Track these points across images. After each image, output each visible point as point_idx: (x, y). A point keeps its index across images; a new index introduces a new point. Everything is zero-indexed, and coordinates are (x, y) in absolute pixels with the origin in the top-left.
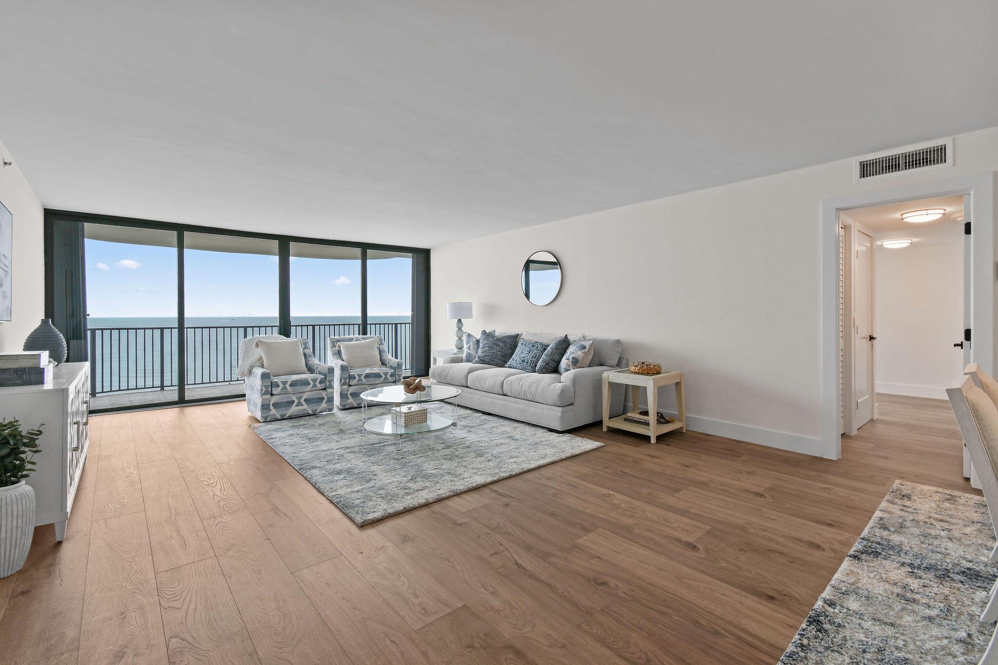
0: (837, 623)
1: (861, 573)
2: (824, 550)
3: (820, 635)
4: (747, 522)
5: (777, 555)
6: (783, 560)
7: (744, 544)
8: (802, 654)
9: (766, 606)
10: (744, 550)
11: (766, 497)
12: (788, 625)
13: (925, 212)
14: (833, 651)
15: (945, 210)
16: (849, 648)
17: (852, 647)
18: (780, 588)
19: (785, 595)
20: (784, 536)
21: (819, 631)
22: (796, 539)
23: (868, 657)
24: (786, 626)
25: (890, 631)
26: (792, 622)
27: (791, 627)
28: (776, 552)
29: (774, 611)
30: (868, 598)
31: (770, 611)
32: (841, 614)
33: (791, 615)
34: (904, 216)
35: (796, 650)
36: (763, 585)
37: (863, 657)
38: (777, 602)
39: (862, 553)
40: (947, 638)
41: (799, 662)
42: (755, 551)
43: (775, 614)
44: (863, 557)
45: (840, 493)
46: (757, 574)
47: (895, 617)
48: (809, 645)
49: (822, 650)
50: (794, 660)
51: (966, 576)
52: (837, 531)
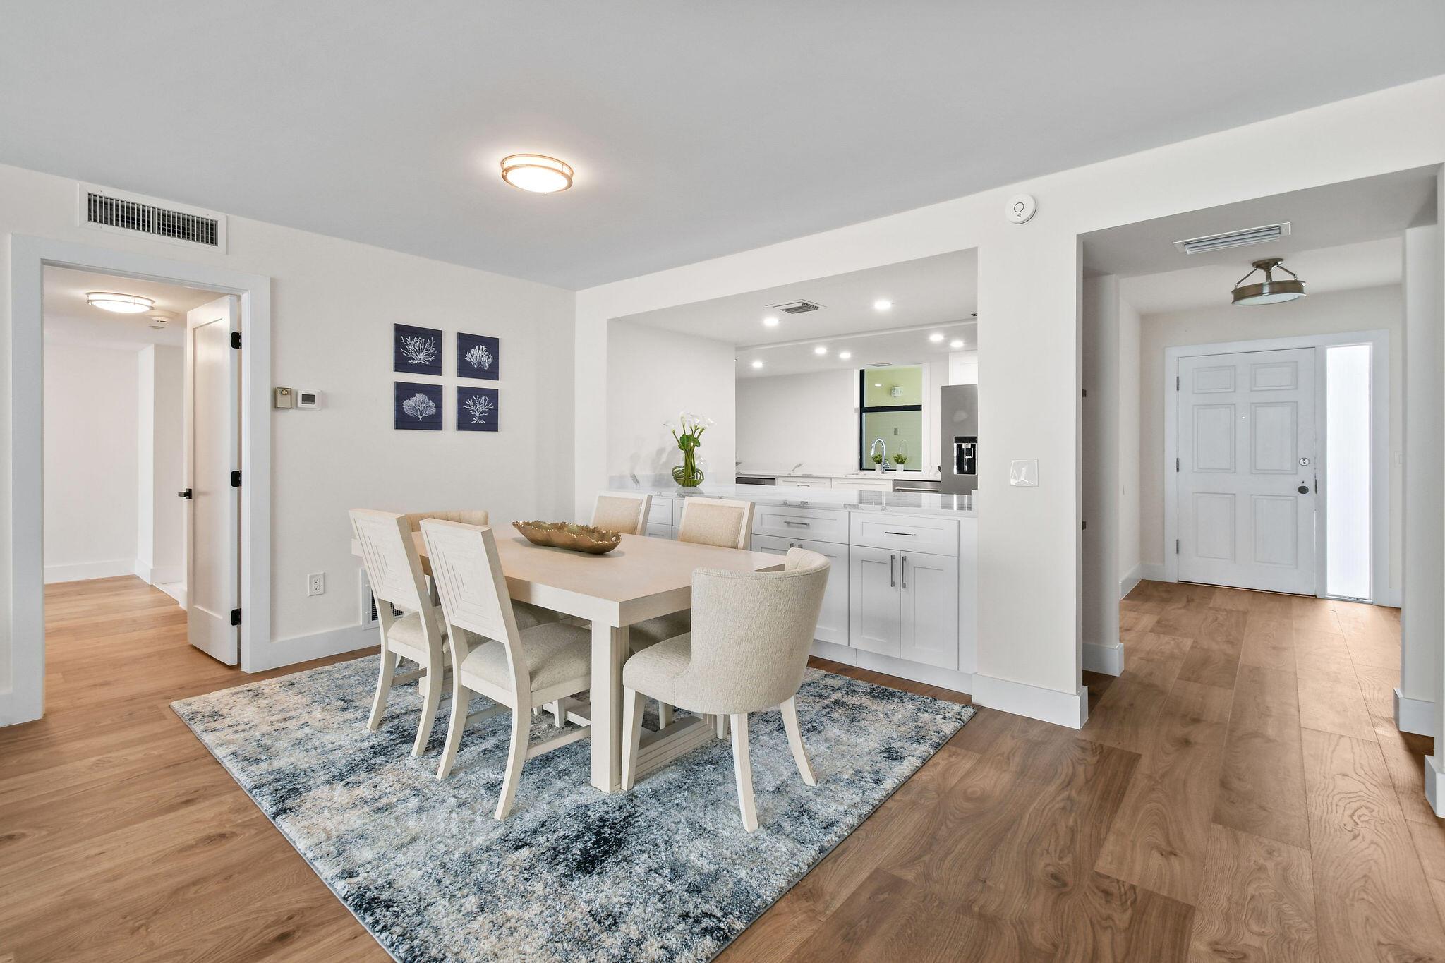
0: (385, 884)
1: (315, 822)
2: (233, 834)
3: (395, 909)
4: (62, 891)
5: (194, 889)
6: (212, 887)
7: (121, 921)
8: (416, 942)
9: (296, 951)
10: (139, 928)
11: (23, 835)
12: (349, 940)
13: (131, 299)
14: (425, 909)
15: (153, 302)
16: (427, 892)
17: (427, 889)
18: (272, 919)
19: (290, 918)
20: (157, 862)
21: (388, 907)
22: (181, 850)
23: (448, 882)
24: (349, 943)
25: (421, 847)
26: (347, 933)
27: (355, 937)
28: (188, 886)
29: (313, 944)
30: (361, 837)
31: (309, 950)
32: (371, 873)
33: (335, 927)
34: (92, 297)
35: (408, 946)
36: (246, 938)
37: (446, 887)
38: (298, 934)
39: (283, 801)
40: (451, 812)
41: (427, 951)
42: (156, 913)
43: (321, 946)
44: (289, 804)
45: (129, 758)
46: (215, 932)
47: (405, 831)
48: (404, 928)
49: (419, 918)
50: (421, 955)
51: (381, 755)
52: (208, 803)
